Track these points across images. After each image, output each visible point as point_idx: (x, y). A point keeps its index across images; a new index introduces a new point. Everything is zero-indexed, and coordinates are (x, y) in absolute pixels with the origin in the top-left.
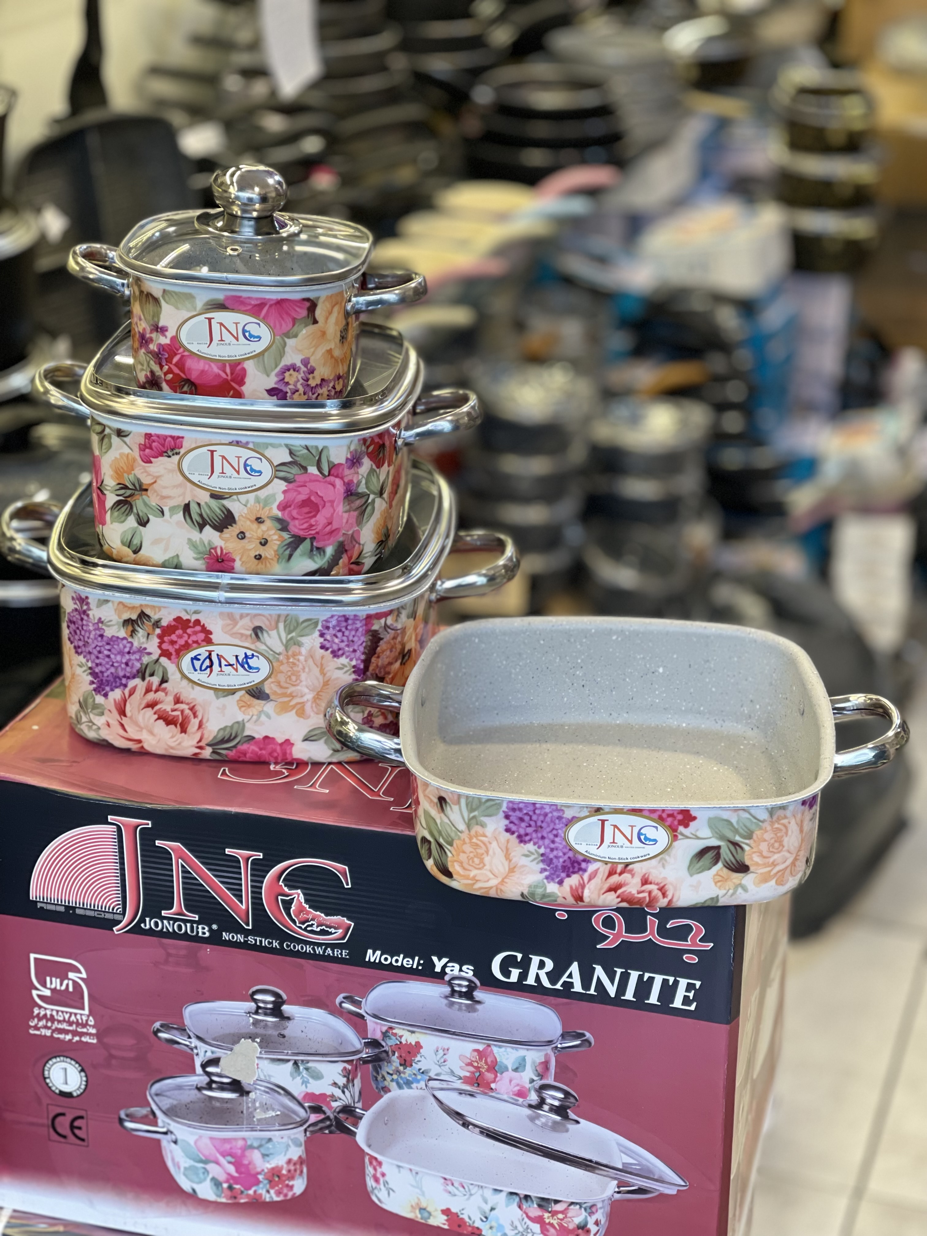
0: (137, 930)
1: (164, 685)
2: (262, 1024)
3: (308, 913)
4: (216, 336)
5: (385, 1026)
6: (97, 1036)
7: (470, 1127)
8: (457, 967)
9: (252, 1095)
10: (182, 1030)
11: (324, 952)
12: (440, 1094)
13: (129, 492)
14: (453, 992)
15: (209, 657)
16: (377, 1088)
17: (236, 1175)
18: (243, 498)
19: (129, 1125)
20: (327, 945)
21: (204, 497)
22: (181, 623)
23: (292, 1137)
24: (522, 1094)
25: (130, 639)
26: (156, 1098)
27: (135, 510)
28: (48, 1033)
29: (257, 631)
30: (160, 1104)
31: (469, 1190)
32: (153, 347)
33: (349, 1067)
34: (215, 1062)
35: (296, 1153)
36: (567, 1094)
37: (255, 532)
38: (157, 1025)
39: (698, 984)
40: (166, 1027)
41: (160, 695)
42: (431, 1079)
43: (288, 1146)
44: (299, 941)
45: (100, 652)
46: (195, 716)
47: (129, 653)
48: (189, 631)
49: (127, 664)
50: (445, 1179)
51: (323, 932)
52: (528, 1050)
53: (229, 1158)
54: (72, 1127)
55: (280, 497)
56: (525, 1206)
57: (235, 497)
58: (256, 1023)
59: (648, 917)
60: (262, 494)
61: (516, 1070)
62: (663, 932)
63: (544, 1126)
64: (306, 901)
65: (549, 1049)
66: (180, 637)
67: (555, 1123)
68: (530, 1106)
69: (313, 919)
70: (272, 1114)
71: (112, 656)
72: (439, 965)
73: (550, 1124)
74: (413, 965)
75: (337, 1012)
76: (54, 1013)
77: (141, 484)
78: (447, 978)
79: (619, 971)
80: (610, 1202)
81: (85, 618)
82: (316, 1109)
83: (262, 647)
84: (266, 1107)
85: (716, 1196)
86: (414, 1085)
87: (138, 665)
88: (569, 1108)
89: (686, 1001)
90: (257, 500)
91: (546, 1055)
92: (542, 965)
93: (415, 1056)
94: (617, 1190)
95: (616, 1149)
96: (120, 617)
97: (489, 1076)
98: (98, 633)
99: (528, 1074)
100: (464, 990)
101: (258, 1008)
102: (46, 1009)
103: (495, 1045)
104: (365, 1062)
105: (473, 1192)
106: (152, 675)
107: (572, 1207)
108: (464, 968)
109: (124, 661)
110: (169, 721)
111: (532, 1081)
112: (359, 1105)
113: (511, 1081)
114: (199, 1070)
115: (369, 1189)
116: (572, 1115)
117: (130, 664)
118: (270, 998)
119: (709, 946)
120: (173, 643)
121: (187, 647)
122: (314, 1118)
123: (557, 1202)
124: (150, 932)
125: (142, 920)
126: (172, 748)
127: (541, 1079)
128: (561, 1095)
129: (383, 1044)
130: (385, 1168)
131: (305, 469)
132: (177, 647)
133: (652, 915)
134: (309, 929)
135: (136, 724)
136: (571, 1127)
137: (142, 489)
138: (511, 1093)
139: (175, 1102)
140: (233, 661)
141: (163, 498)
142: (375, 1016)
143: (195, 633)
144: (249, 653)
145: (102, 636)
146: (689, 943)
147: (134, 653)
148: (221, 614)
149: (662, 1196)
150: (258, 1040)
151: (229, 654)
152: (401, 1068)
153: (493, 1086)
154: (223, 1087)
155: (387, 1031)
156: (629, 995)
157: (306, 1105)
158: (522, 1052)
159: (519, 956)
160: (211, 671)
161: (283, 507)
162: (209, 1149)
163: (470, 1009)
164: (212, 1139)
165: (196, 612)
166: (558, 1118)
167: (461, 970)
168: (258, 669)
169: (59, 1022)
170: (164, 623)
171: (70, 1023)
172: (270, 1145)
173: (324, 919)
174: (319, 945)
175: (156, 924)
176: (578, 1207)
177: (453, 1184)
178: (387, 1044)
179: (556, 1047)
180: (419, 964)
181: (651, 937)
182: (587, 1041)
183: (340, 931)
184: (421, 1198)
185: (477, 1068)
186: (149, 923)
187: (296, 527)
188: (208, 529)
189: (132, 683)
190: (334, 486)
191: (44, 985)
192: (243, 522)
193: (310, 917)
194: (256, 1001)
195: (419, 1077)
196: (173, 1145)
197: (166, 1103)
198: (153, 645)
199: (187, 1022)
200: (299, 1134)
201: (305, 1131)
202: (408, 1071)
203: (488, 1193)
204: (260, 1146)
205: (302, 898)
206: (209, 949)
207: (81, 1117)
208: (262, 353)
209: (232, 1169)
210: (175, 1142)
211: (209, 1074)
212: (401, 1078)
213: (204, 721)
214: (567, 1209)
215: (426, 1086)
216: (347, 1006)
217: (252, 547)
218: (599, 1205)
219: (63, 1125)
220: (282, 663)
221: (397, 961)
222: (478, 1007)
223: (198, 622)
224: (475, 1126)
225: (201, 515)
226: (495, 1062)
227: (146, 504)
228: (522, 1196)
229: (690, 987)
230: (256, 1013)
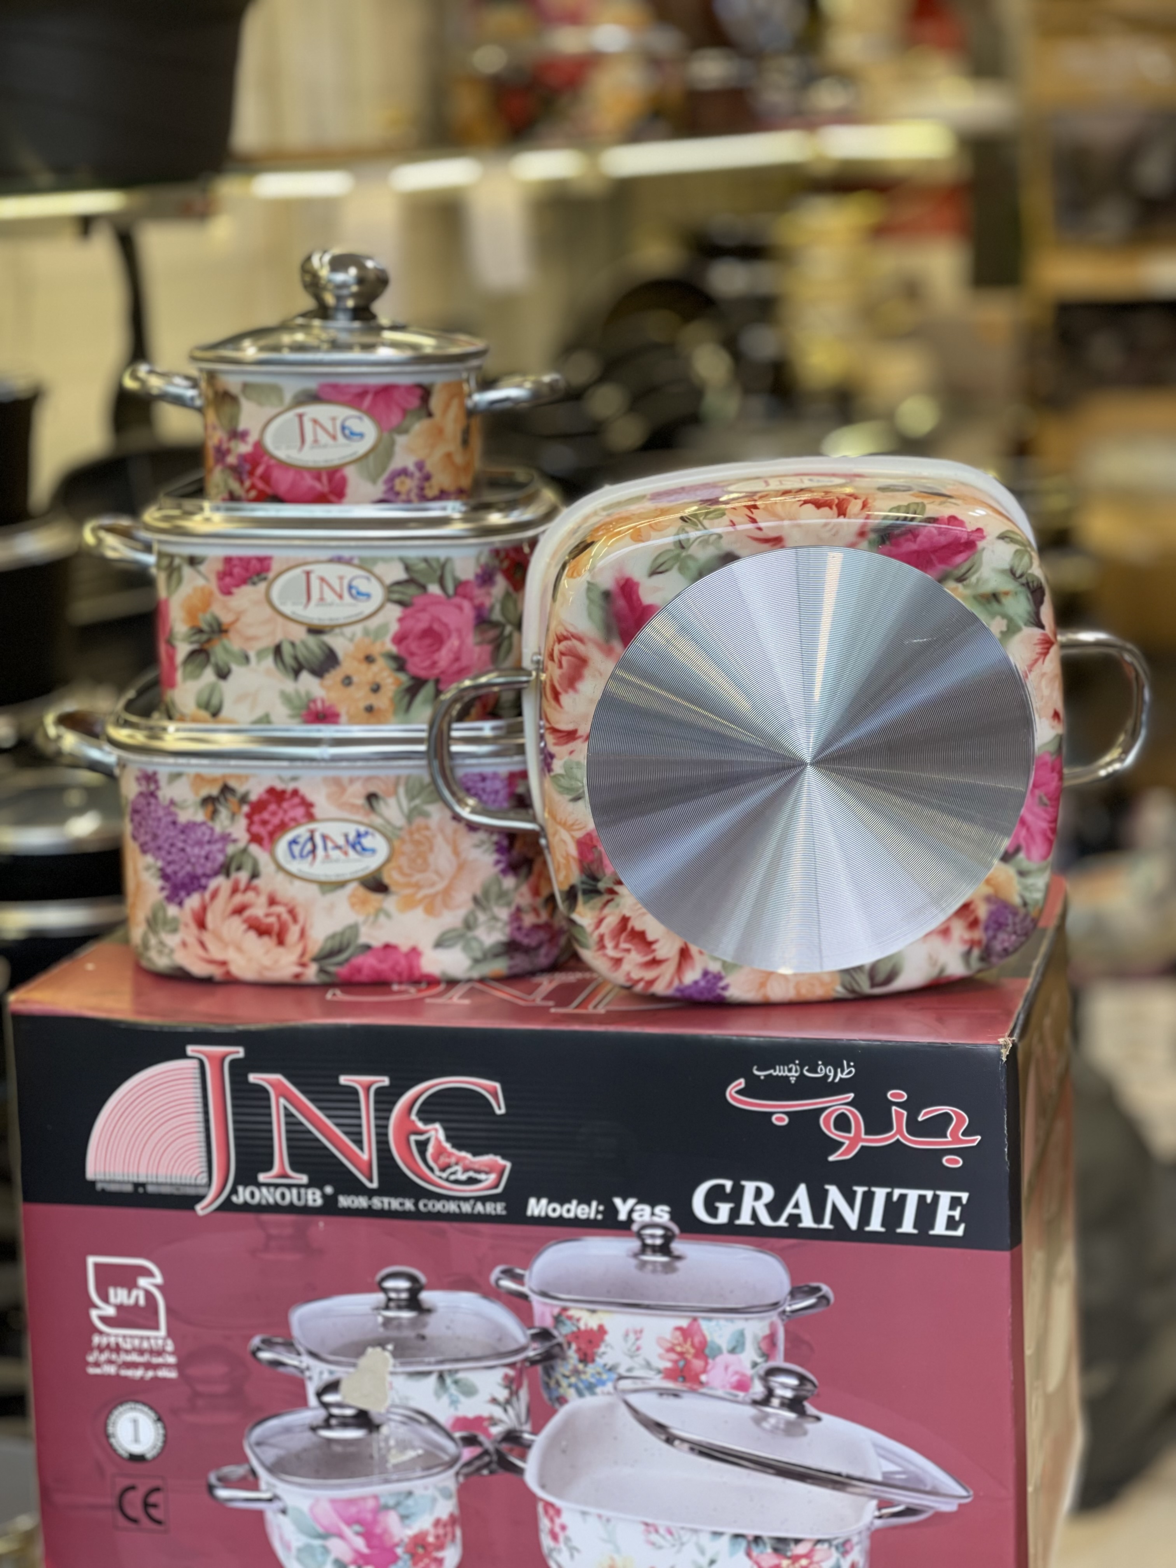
0: (228, 1206)
1: (256, 882)
2: (395, 1323)
3: (450, 1155)
4: (309, 437)
5: (555, 1307)
6: (179, 1366)
7: (677, 1443)
8: (647, 1209)
9: (385, 1430)
10: (289, 1345)
11: (473, 1208)
12: (633, 1399)
13: (204, 637)
14: (645, 1247)
15: (312, 839)
16: (551, 1399)
17: (365, 1550)
18: (348, 631)
19: (223, 1493)
20: (477, 1199)
21: (299, 634)
22: (276, 795)
23: (441, 1485)
24: (742, 1385)
25: (210, 824)
26: (258, 1450)
27: (213, 659)
28: (111, 1370)
29: (372, 798)
30: (263, 1457)
31: (680, 1538)
32: (231, 460)
33: (511, 1373)
34: (333, 1386)
35: (446, 1508)
36: (802, 1378)
37: (364, 675)
38: (256, 1341)
39: (964, 1196)
40: (268, 1344)
41: (250, 896)
42: (621, 1378)
43: (434, 1500)
44: (439, 1197)
45: (172, 845)
46: (295, 919)
47: (209, 842)
48: (285, 805)
49: (207, 858)
50: (646, 1524)
51: (471, 1181)
52: (747, 1319)
53: (357, 1528)
54: (146, 1505)
55: (394, 627)
56: (755, 1552)
57: (337, 631)
58: (387, 1322)
59: (894, 1108)
60: (373, 623)
61: (733, 1351)
62: (915, 1128)
63: (775, 1429)
64: (448, 1138)
65: (774, 1316)
66: (274, 814)
67: (789, 1424)
68: (755, 1403)
69: (457, 1164)
70: (411, 1454)
71: (188, 849)
72: (623, 1207)
73: (782, 1426)
74: (589, 1214)
75: (493, 1293)
76: (120, 1340)
77: (220, 624)
78: (635, 1227)
79: (860, 1190)
80: (868, 1533)
81: (153, 801)
82: (470, 1441)
83: (378, 821)
84: (404, 1446)
85: (1010, 1505)
86: (599, 1390)
87: (220, 858)
88: (806, 1398)
89: (951, 1223)
90: (366, 632)
91: (772, 1326)
92: (758, 1194)
93: (598, 1346)
94: (877, 1513)
95: (871, 1453)
96: (196, 793)
97: (698, 1364)
98: (169, 819)
99: (750, 1354)
100: (658, 1242)
101: (390, 1300)
102: (108, 1335)
103: (704, 1318)
104: (533, 1362)
105: (685, 1539)
106: (239, 868)
107: (819, 1547)
108: (658, 1209)
109: (203, 853)
110: (262, 931)
111: (755, 1365)
112: (527, 1427)
113: (726, 1368)
114: (313, 1400)
115: (545, 1550)
116: (810, 1409)
117: (211, 856)
118: (404, 1284)
119: (974, 1141)
120: (264, 823)
121: (283, 827)
122: (468, 1453)
123: (797, 1541)
124: (246, 1207)
125: (234, 1191)
126: (267, 968)
127: (766, 1361)
128: (794, 1382)
129: (555, 1333)
130: (566, 1518)
131: (423, 588)
132: (270, 827)
133: (898, 1104)
134: (453, 1178)
135: (219, 937)
136: (810, 1426)
137: (220, 630)
138: (728, 1386)
139: (281, 1452)
140: (341, 841)
141: (249, 639)
142: (544, 1294)
143: (294, 807)
144: (362, 829)
145: (174, 823)
146: (949, 1139)
147: (216, 841)
148: (326, 780)
149: (939, 1516)
150: (390, 1347)
151: (337, 831)
152: (581, 1366)
153: (703, 1378)
154: (345, 1423)
155: (560, 1315)
156: (875, 1224)
157: (457, 1435)
158: (739, 1323)
159: (728, 1184)
160: (314, 857)
161: (399, 639)
162: (328, 1516)
163: (668, 1268)
164: (333, 1501)
165: (294, 779)
166: (791, 1416)
167: (653, 1214)
168: (373, 851)
169: (127, 1352)
170: (254, 797)
171: (141, 1352)
172: (410, 1502)
173: (471, 1162)
174: (466, 1199)
175: (252, 1195)
176: (826, 1546)
177: (657, 1531)
178: (560, 1334)
179: (784, 1312)
180: (598, 1212)
181: (898, 1137)
182: (824, 1298)
183: (493, 1177)
184: (616, 1556)
185: (681, 1354)
186: (243, 1195)
187: (417, 667)
188: (305, 676)
189: (213, 884)
190: (460, 608)
191: (105, 1299)
192: (348, 665)
193: (453, 1160)
194: (385, 1291)
195: (605, 1377)
196: (281, 1517)
197: (270, 1454)
198: (239, 830)
199: (296, 1331)
200: (448, 1480)
201: (457, 1474)
202: (591, 1369)
203: (705, 1539)
204: (398, 1504)
205: (441, 1135)
206: (321, 1223)
207: (157, 1490)
208: (366, 456)
209: (360, 1544)
210: (284, 1512)
211: (326, 1406)
212: (582, 1381)
213: (307, 927)
214: (812, 1551)
215: (615, 1388)
216: (507, 1283)
217: (360, 696)
218: (855, 1539)
219: (134, 1501)
220: (403, 841)
221: (568, 1211)
222: (679, 1264)
223: (295, 793)
224: (683, 1440)
225: (296, 658)
226: (704, 1343)
227: (227, 651)
228: (751, 1538)
229: (955, 1202)
230: (387, 1308)
